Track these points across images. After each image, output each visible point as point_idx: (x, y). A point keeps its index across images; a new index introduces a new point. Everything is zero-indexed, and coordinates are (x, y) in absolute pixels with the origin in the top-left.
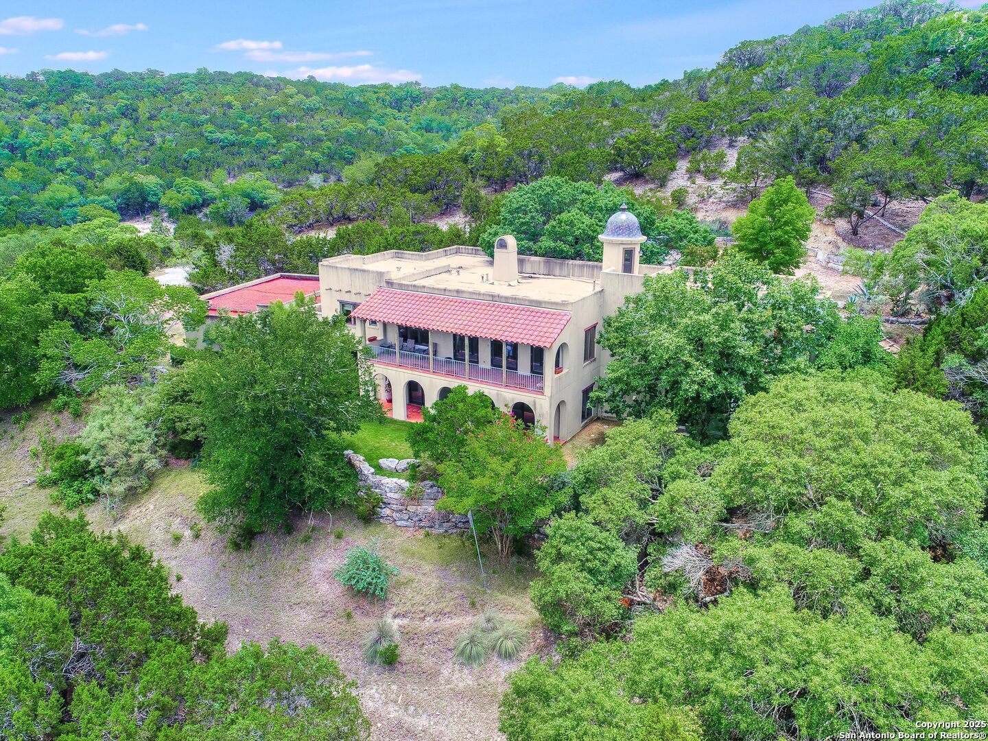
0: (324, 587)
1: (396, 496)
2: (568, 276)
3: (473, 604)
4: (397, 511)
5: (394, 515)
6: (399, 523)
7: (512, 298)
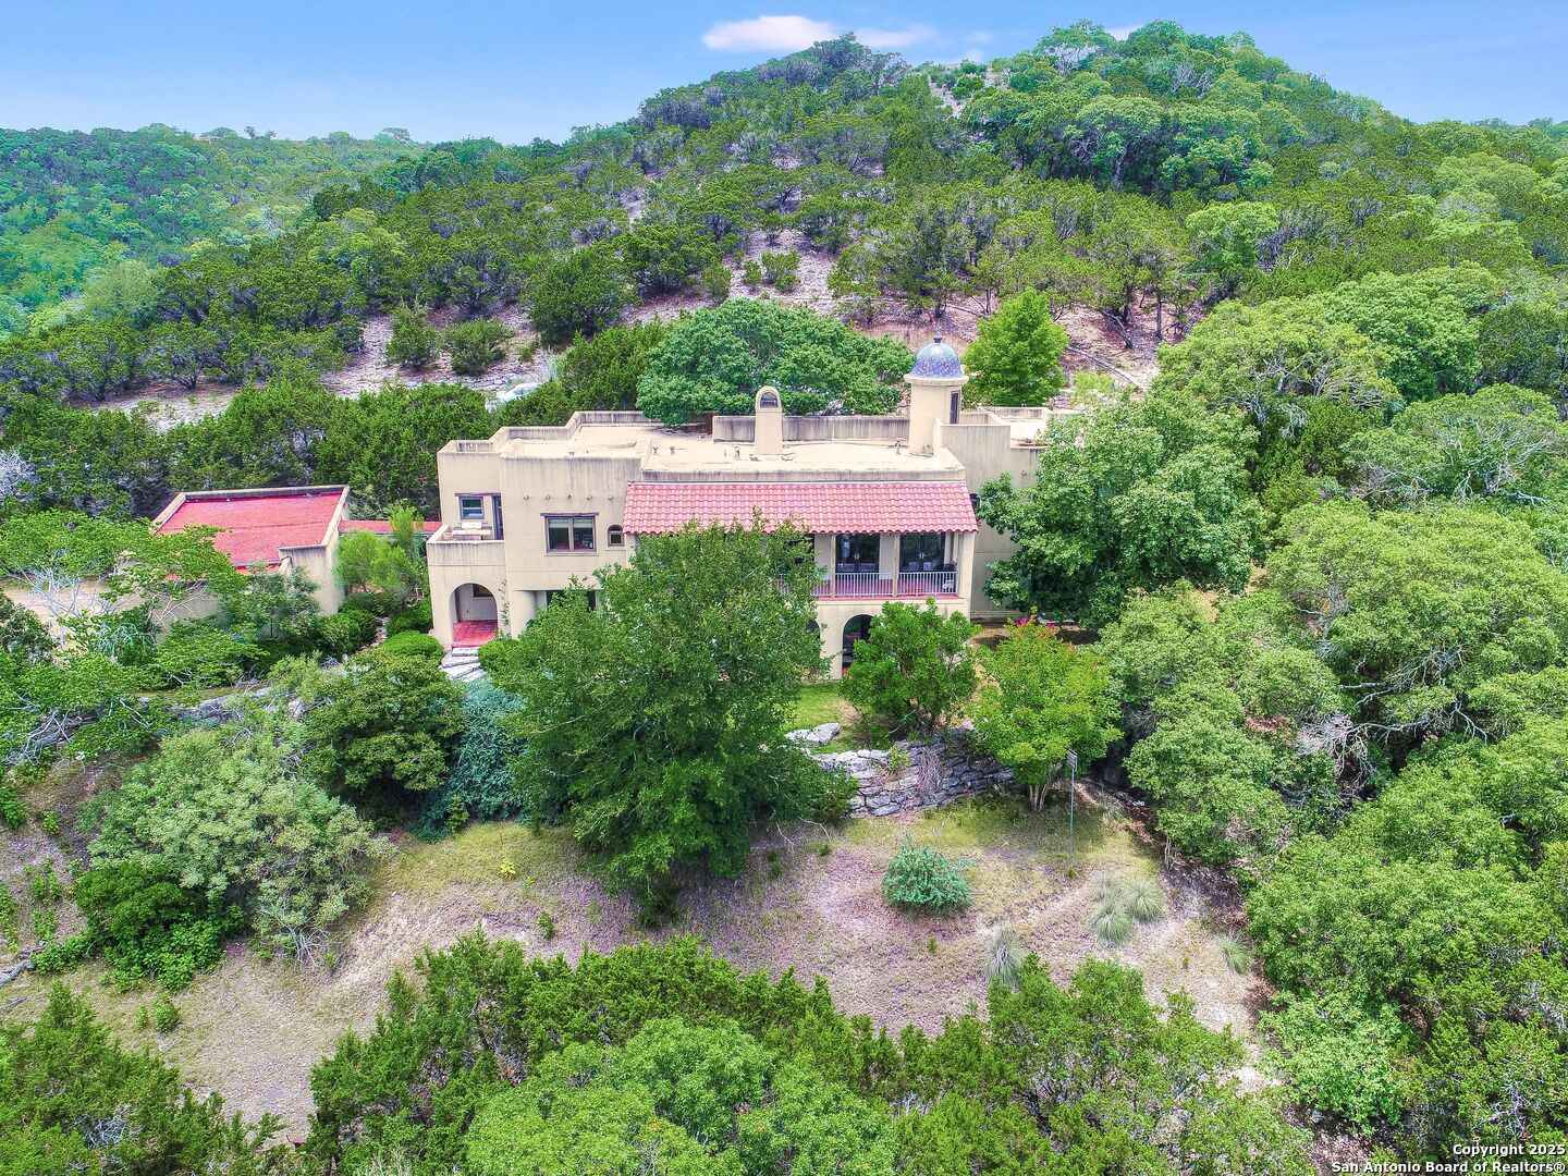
0: (858, 926)
1: (868, 774)
2: (829, 438)
3: (1070, 875)
4: (873, 796)
5: (870, 802)
6: (880, 811)
7: (872, 474)
